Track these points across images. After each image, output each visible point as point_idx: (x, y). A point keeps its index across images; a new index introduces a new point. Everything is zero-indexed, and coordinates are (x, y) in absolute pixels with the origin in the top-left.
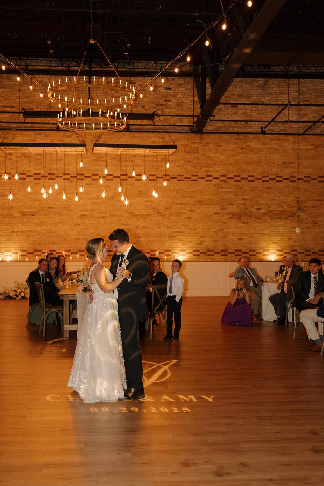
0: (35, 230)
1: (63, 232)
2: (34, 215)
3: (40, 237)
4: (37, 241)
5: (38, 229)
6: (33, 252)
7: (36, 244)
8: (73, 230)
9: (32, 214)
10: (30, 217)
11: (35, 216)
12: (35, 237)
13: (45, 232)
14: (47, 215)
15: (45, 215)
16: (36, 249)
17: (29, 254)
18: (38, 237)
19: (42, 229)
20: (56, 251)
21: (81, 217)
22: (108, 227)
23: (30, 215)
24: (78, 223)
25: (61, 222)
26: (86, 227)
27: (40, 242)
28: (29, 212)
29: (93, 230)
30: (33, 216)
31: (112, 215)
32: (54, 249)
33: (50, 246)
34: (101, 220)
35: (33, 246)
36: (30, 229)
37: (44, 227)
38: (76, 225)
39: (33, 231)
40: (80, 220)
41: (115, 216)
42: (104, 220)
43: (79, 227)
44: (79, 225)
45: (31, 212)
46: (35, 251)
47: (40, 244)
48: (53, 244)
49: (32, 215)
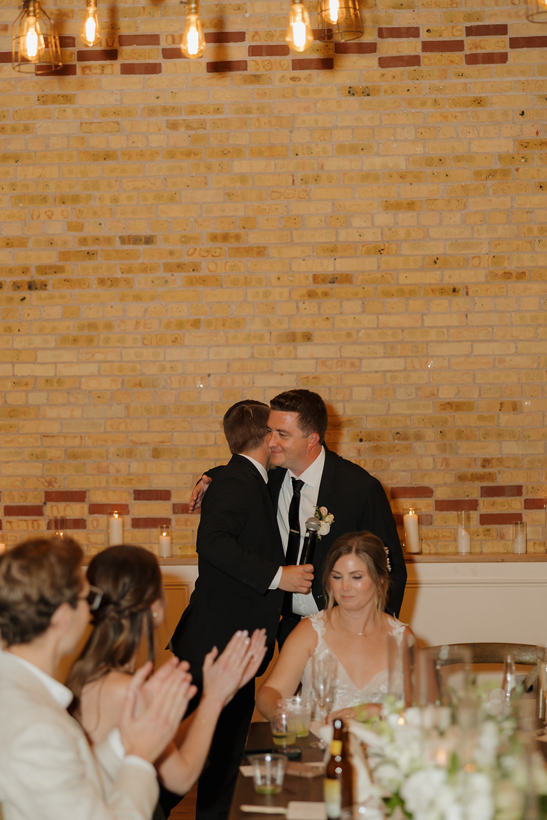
0: (48, 371)
1: (213, 382)
2: (44, 286)
3: (77, 413)
4: (62, 441)
5: (64, 371)
6: (38, 502)
7: (53, 453)
8: (271, 372)
9: (26, 278)
10: (19, 294)
11: (43, 294)
12: (51, 413)
13: (106, 383)
14: (114, 282)
15: (102, 281)
16: (56, 487)
17: (13, 518)
18: (65, 413)
19: (92, 369)
20: (174, 499)
21: (321, 288)
22: (479, 349)
23: (17, 286)
24: (300, 327)
25: (196, 324)
26: (350, 351)
27: (77, 441)
28: (11, 271)
29: (395, 364)
30: (34, 293)
31: (507, 275)
32: (158, 484)
33: (135, 467)
34: (443, 303)
35: (36, 469)
36: (22, 370)
37: (99, 357)
38: (291, 338)
39: (36, 378)
40: (310, 306)
41: (521, 275)
42: (460, 301)
43: (304, 350)
44: (308, 337)
45: (25, 271)
46: (50, 497)
47: (75, 456)
48: (157, 454)
49: (31, 286)
